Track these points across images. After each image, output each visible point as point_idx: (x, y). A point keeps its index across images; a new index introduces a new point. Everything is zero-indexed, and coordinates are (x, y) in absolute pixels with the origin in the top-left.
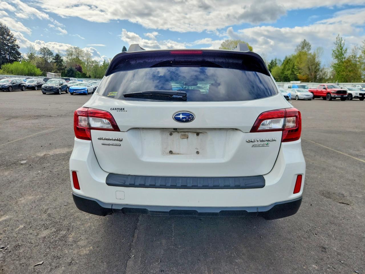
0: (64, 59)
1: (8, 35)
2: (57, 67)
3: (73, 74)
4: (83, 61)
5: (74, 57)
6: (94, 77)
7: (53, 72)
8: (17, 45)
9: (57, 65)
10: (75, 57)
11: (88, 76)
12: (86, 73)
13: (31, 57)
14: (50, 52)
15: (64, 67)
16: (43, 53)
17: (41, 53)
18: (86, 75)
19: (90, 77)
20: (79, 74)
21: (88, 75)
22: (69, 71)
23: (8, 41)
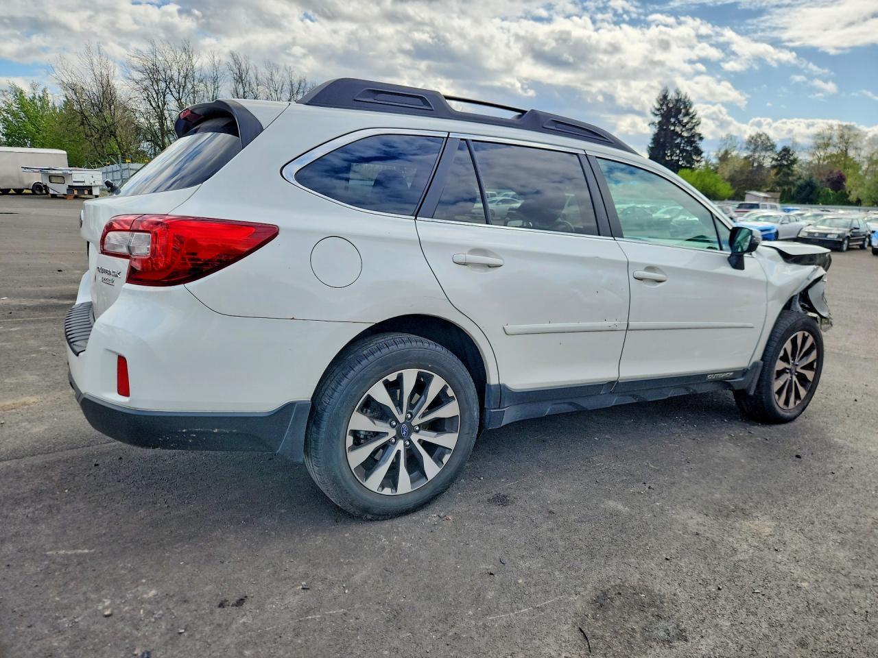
0: (803, 157)
1: (687, 114)
2: (777, 179)
3: (811, 196)
4: (857, 159)
5: (832, 150)
6: (871, 204)
7: (765, 190)
8: (700, 134)
9: (777, 174)
10: (835, 151)
11: (855, 200)
12: (850, 192)
13: (724, 158)
14: (769, 144)
15: (795, 178)
16: (752, 147)
17: (747, 148)
18: (848, 196)
19: (858, 203)
20: (828, 195)
21: (852, 198)
22: (801, 188)
23: (684, 126)
